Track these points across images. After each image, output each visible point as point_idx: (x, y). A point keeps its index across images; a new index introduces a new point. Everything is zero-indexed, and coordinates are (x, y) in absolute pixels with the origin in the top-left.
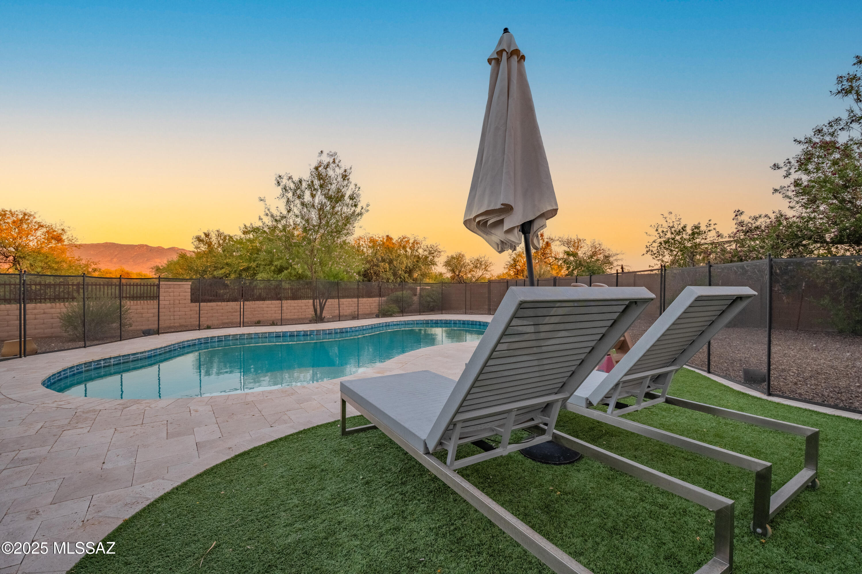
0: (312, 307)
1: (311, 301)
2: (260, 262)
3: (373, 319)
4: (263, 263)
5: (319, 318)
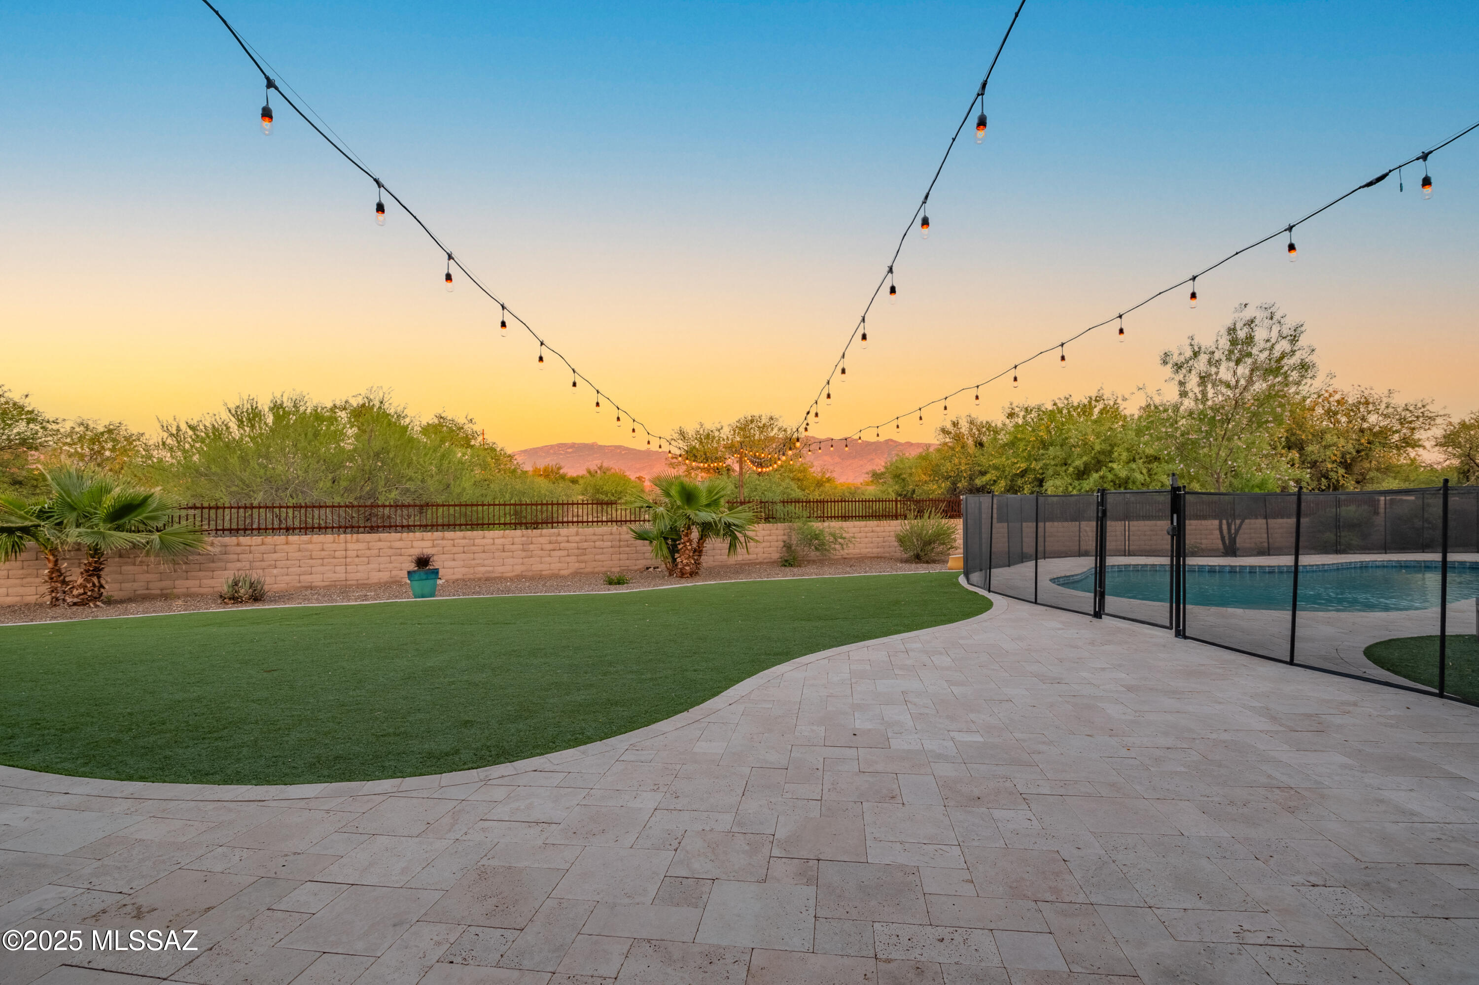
0: (1218, 532)
1: (1216, 522)
2: (1048, 462)
3: (1331, 556)
4: (1053, 463)
5: (1231, 550)
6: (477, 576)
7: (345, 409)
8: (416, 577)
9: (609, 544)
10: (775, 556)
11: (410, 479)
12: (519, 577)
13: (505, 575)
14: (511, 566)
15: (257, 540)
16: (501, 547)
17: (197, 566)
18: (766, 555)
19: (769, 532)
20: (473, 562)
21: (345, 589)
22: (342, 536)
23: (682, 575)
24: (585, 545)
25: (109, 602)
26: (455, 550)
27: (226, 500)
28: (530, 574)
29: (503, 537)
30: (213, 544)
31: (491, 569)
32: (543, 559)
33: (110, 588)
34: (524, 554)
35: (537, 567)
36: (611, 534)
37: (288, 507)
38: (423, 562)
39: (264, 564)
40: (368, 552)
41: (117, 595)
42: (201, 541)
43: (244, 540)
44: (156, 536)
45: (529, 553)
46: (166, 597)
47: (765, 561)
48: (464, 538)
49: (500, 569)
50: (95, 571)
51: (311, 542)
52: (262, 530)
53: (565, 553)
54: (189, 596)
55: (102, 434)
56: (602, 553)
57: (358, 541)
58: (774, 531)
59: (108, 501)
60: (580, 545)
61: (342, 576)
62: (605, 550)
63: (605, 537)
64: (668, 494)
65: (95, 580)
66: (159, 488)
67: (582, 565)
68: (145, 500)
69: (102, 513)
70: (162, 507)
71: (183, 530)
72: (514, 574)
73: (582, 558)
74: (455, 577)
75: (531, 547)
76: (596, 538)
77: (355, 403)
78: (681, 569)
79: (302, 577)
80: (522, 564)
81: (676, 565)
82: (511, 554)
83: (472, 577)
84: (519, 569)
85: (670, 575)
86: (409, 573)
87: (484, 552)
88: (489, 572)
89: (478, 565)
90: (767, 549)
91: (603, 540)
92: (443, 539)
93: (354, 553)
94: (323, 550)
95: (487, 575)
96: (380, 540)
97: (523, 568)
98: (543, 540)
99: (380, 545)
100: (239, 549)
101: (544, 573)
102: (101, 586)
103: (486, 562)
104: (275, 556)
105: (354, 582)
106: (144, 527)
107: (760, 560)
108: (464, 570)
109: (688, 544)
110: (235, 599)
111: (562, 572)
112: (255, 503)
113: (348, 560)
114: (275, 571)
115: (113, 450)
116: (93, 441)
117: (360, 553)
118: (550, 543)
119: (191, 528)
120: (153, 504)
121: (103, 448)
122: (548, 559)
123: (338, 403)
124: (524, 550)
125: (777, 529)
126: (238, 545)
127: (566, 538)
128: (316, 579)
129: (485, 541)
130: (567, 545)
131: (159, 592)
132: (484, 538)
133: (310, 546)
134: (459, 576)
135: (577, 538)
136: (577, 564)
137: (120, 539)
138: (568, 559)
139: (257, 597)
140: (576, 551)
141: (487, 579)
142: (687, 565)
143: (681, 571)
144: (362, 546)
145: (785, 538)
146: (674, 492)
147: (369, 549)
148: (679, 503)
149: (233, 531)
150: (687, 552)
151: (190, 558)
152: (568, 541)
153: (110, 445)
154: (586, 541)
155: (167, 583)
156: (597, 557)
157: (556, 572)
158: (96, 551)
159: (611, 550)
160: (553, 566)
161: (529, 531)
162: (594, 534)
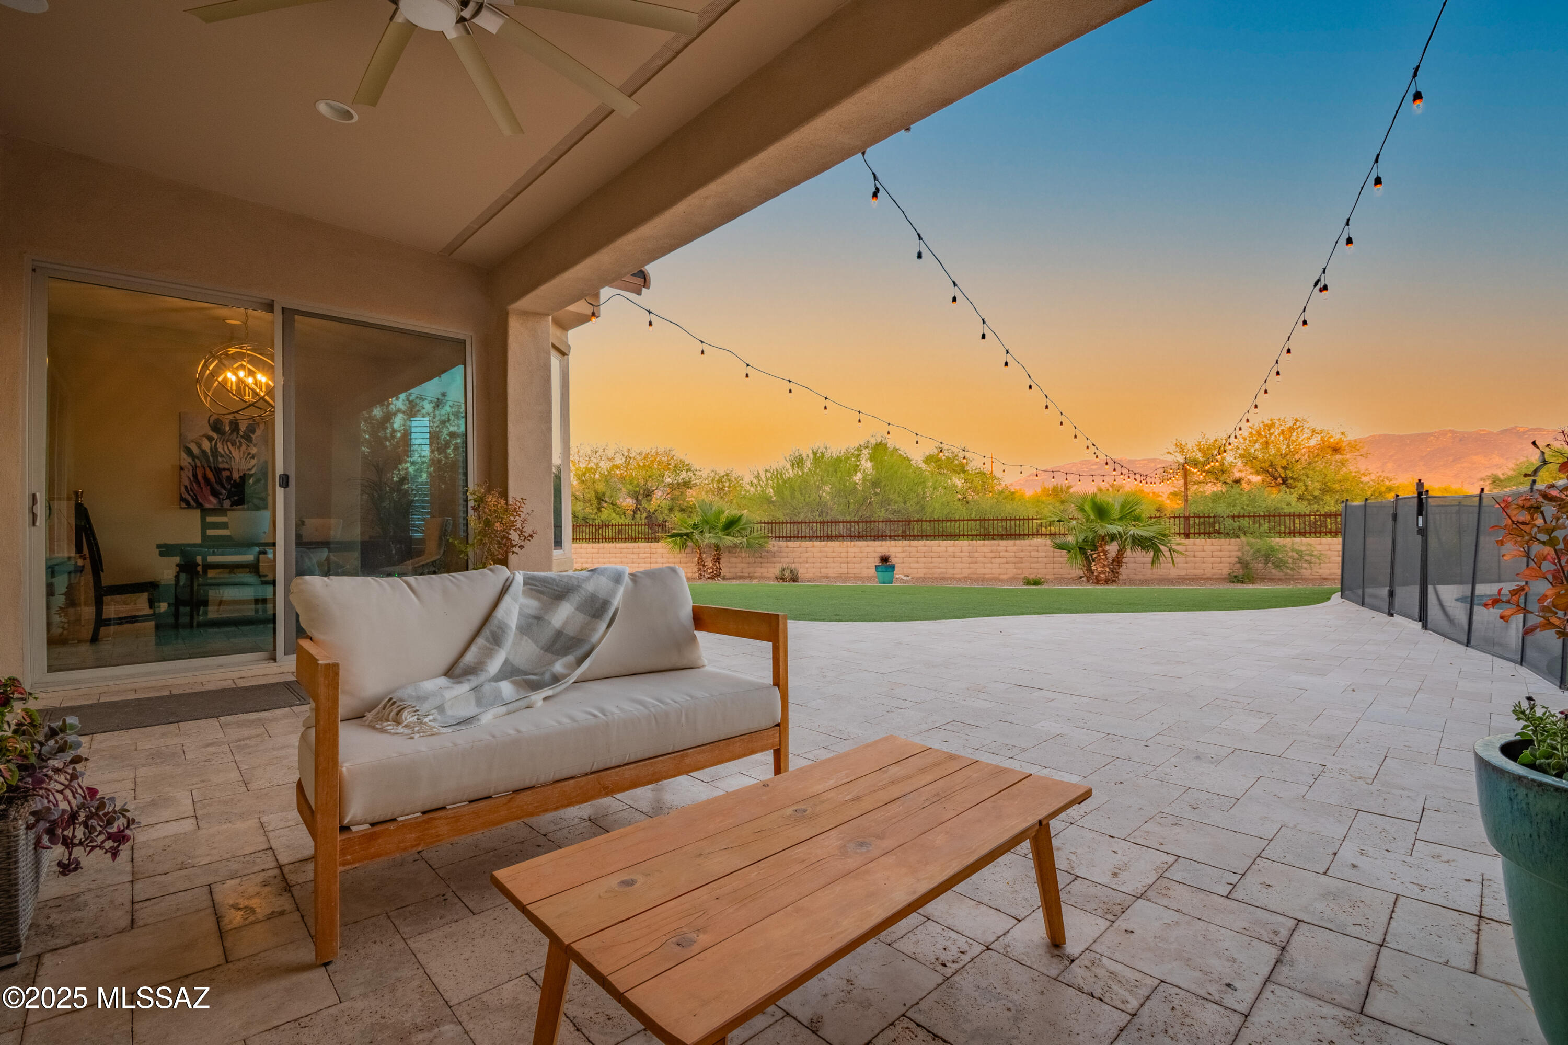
6: (935, 576)
7: (867, 447)
8: (880, 569)
9: (1044, 554)
10: (1225, 572)
11: (895, 502)
12: (966, 578)
13: (956, 576)
14: (960, 569)
15: (797, 544)
16: (952, 554)
17: (766, 560)
18: (1214, 571)
19: (1219, 548)
20: (931, 565)
21: (845, 578)
22: (845, 542)
23: (1098, 581)
24: (1022, 554)
25: (724, 579)
26: (918, 555)
27: (782, 519)
28: (975, 576)
29: (954, 546)
30: (773, 545)
31: (944, 570)
32: (986, 565)
33: (724, 571)
34: (970, 560)
35: (981, 571)
36: (1045, 545)
37: (817, 523)
38: (885, 560)
39: (801, 560)
40: (861, 555)
41: (728, 575)
42: (768, 543)
43: (790, 544)
44: (745, 539)
45: (974, 560)
46: (751, 578)
47: (1214, 577)
48: (925, 546)
49: (951, 571)
50: (717, 560)
51: (826, 546)
52: (804, 538)
53: (1004, 560)
54: (762, 578)
55: (723, 476)
56: (1038, 562)
57: (854, 546)
58: (1226, 547)
59: (723, 519)
60: (1017, 554)
61: (845, 570)
62: (1040, 559)
63: (1040, 548)
64: (1082, 509)
65: (717, 564)
66: (746, 511)
67: (1020, 572)
68: (740, 518)
69: (720, 525)
70: (748, 522)
71: (758, 536)
72: (962, 575)
73: (1019, 565)
74: (918, 575)
75: (976, 554)
76: (1031, 548)
77: (873, 441)
78: (1096, 576)
79: (822, 570)
80: (969, 568)
81: (1093, 573)
82: (960, 559)
83: (931, 576)
84: (966, 572)
85: (1088, 581)
86: (876, 566)
87: (939, 557)
88: (942, 573)
89: (935, 567)
90: (1217, 565)
91: (1038, 551)
92: (910, 546)
93: (852, 555)
94: (833, 552)
95: (941, 575)
96: (868, 546)
97: (969, 571)
98: (986, 549)
99: (868, 549)
100: (787, 550)
101: (986, 576)
102: (720, 569)
103: (941, 565)
104: (806, 555)
105: (853, 575)
106: (740, 533)
107: (1209, 575)
108: (924, 571)
109: (1102, 554)
110: (783, 579)
111: (1002, 577)
112: (800, 520)
113: (849, 559)
114: (807, 565)
115: (729, 487)
116: (720, 481)
117: (856, 555)
118: (991, 552)
119: (763, 535)
120: (744, 520)
121: (724, 486)
122: (990, 565)
123: (862, 444)
124: (970, 557)
125: (1229, 545)
126: (787, 547)
127: (1005, 548)
128: (830, 572)
129: (940, 549)
130: (1006, 554)
131: (747, 575)
132: (939, 546)
133: (826, 549)
134: (922, 575)
135: (1015, 549)
136: (1015, 571)
137: (728, 540)
138: (1007, 566)
139: (794, 579)
140: (1014, 559)
141: (942, 579)
142: (1102, 572)
143: (1096, 578)
144: (856, 550)
145: (1239, 554)
146: (1087, 508)
147: (861, 552)
148: (1092, 517)
149: (788, 538)
150: (1102, 561)
151: (763, 554)
152: (1007, 551)
153: (727, 484)
154: (1022, 551)
155: (751, 570)
156: (1033, 565)
157: (997, 576)
158: (717, 548)
159: (1046, 559)
160: (994, 571)
161: (974, 541)
162: (1030, 546)
